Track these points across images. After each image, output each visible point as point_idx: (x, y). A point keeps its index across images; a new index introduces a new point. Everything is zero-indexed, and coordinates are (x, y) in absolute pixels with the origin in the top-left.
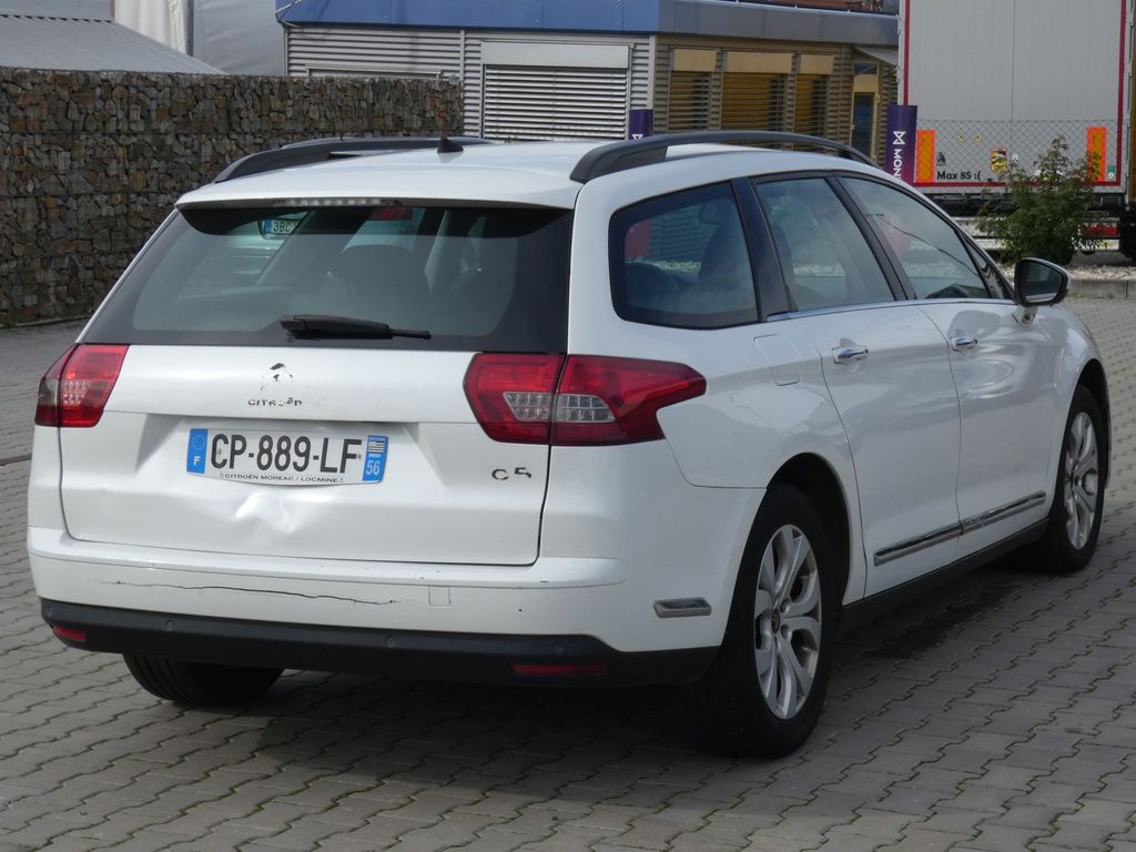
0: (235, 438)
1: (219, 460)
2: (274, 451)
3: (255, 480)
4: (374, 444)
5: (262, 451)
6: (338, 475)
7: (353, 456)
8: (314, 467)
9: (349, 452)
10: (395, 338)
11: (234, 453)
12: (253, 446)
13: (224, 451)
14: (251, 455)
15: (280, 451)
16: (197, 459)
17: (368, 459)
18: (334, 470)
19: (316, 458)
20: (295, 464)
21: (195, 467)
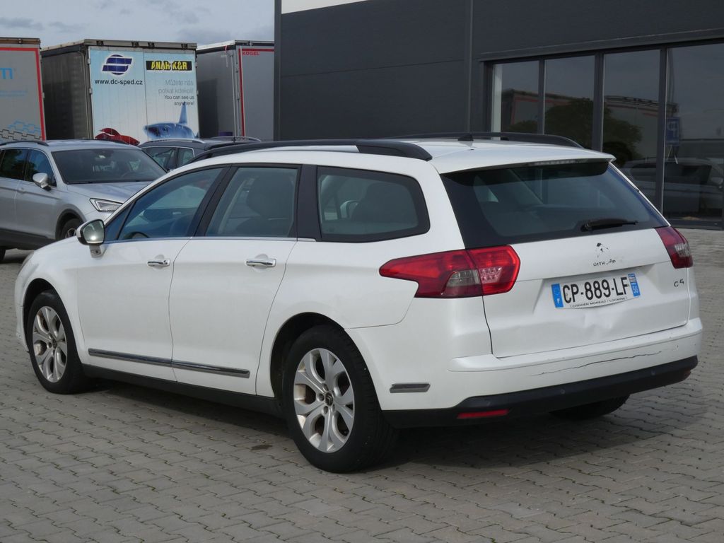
0: (572, 286)
1: (568, 299)
2: (593, 289)
3: (587, 306)
4: (631, 278)
5: (587, 290)
6: (623, 296)
7: (626, 286)
8: (613, 293)
9: (625, 284)
10: (624, 226)
11: (574, 294)
12: (582, 289)
13: (569, 295)
14: (582, 293)
15: (596, 289)
16: (558, 300)
17: (632, 286)
18: (622, 294)
19: (613, 289)
20: (604, 294)
21: (559, 305)
